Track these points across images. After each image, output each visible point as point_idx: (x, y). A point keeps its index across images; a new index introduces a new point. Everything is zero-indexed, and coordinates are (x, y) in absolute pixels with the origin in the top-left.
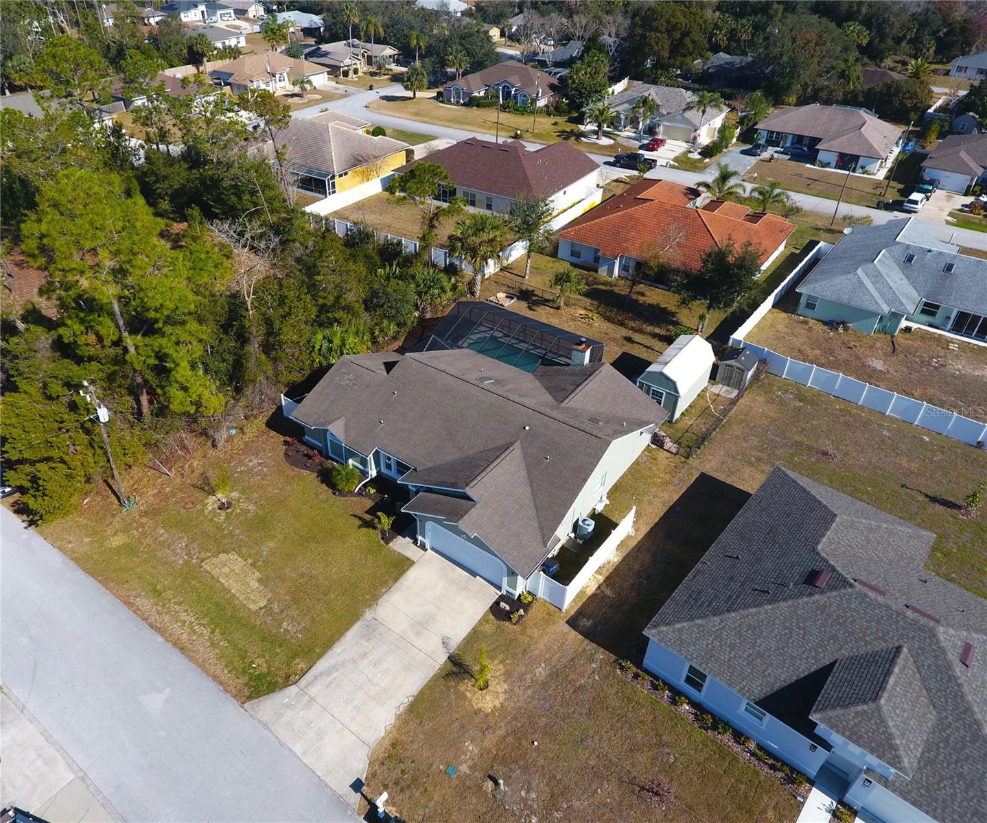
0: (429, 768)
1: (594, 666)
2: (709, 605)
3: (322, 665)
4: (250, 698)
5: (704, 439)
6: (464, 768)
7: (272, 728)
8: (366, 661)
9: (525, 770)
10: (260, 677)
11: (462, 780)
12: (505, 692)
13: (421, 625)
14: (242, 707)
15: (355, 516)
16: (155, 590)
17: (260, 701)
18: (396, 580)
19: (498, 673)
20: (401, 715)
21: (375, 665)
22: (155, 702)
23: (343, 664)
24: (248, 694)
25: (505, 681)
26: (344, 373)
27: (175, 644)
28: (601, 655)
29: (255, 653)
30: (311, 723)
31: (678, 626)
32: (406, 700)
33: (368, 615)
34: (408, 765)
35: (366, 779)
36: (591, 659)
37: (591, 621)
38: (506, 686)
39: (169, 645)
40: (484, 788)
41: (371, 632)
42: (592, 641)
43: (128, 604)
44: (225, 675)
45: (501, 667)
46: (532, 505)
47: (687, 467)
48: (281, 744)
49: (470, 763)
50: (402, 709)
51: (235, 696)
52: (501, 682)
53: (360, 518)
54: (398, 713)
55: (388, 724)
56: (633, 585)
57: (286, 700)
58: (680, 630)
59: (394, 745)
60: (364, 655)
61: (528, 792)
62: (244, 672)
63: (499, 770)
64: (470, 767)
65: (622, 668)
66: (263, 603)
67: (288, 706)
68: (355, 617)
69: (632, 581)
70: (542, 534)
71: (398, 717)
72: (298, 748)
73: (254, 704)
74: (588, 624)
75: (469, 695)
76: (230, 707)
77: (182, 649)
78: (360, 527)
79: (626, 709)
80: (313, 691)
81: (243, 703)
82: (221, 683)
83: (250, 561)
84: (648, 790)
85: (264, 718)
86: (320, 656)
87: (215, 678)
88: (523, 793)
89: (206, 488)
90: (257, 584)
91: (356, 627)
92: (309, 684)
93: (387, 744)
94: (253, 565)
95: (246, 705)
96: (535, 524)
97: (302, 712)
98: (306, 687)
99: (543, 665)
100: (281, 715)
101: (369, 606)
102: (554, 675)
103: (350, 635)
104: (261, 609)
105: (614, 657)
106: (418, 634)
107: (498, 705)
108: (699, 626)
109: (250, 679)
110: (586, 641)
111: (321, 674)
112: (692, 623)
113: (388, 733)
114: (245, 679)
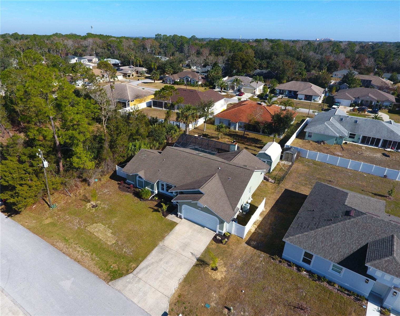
0: (197, 305)
1: (261, 259)
2: (308, 227)
3: (143, 265)
4: (111, 280)
5: (283, 178)
6: (213, 304)
7: (122, 292)
8: (162, 262)
9: (241, 303)
10: (115, 272)
11: (213, 309)
12: (225, 271)
13: (185, 246)
14: (108, 284)
15: (150, 208)
16: (65, 239)
17: (116, 281)
18: (171, 230)
19: (221, 264)
20: (181, 283)
21: (166, 263)
22: (67, 284)
23: (152, 264)
24: (110, 279)
25: (225, 267)
26: (143, 155)
27: (75, 260)
28: (263, 255)
29: (112, 262)
30: (141, 289)
31: (297, 236)
32: (182, 277)
33: (161, 244)
34: (187, 305)
35: (169, 311)
36: (259, 257)
38: (225, 269)
39: (73, 260)
40: (224, 312)
41: (163, 250)
42: (258, 249)
43: (53, 245)
44: (99, 272)
45: (222, 261)
46: (226, 196)
47: (279, 187)
48: (127, 299)
49: (215, 302)
50: (181, 281)
51: (104, 280)
52: (223, 267)
53: (152, 208)
54: (179, 282)
55: (176, 287)
56: (269, 228)
57: (128, 280)
58: (298, 237)
59: (179, 296)
60: (161, 260)
61: (244, 312)
62: (107, 270)
63: (229, 304)
64: (216, 304)
65: (273, 259)
66: (114, 242)
67: (129, 282)
68: (155, 245)
69: (269, 227)
70: (232, 206)
71: (180, 284)
72: (135, 300)
73: (113, 282)
74: (255, 243)
75: (210, 273)
76: (102, 285)
77: (78, 262)
78: (153, 211)
79: (279, 275)
80: (140, 275)
81: (108, 282)
82: (97, 275)
83: (107, 226)
84: (297, 308)
85: (119, 288)
86: (141, 261)
87: (94, 273)
88: (242, 313)
89: (86, 200)
90: (111, 235)
91: (156, 249)
92: (138, 273)
93: (176, 296)
94: (109, 227)
95: (110, 283)
96: (228, 202)
97: (136, 285)
98: (137, 274)
99: (239, 260)
100: (127, 286)
101: (161, 241)
102: (245, 264)
103: (154, 252)
104: (113, 244)
105: (268, 255)
106: (183, 250)
107: (223, 277)
108: (306, 235)
109: (111, 273)
110: (255, 250)
111: (143, 268)
112: (303, 234)
113: (176, 291)
114: (108, 273)
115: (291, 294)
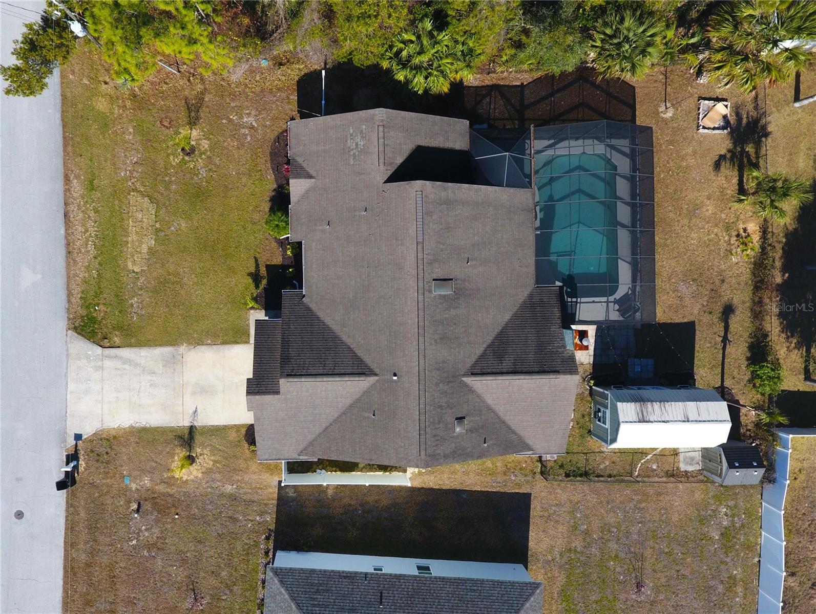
0: (120, 466)
1: (258, 518)
3: (125, 352)
4: (75, 329)
5: (586, 474)
6: (134, 486)
7: (70, 361)
8: (149, 377)
9: (157, 521)
10: (93, 320)
11: (127, 489)
12: (197, 477)
13: (204, 390)
14: (67, 331)
15: (256, 260)
16: (91, 182)
17: (77, 337)
18: (225, 343)
19: (205, 465)
20: (134, 428)
21: (151, 385)
23: (137, 365)
24: (77, 325)
25: (202, 473)
27: (68, 244)
28: (270, 519)
29: (105, 299)
30: (89, 380)
32: (145, 423)
33: (183, 349)
34: (112, 453)
35: (85, 439)
36: (261, 514)
37: (294, 495)
38: (200, 475)
39: (64, 242)
40: (131, 504)
41: (173, 362)
42: (278, 505)
43: (67, 179)
44: (76, 300)
45: (211, 463)
47: (529, 478)
48: (66, 375)
49: (139, 487)
50: (137, 425)
51: (69, 319)
52: (200, 471)
53: (257, 266)
54: (133, 425)
55: (123, 424)
56: (350, 505)
57: (90, 353)
59: (115, 437)
60: (153, 373)
61: (146, 530)
62: (88, 307)
63: (147, 506)
64: (137, 489)
65: (267, 538)
66: (137, 269)
67: (88, 358)
68: (172, 342)
69: (353, 503)
70: (306, 447)
71: (131, 427)
72: (71, 386)
73: (74, 335)
74: (291, 494)
75: (176, 458)
76: (61, 323)
77: (69, 252)
78: (250, 274)
79: (238, 556)
80: (108, 363)
81: (69, 329)
82: (69, 302)
83: (158, 225)
85: (71, 351)
86: (130, 345)
87: (69, 294)
88: (143, 527)
90: (145, 251)
91: (167, 350)
92: (108, 357)
93: (114, 433)
94: (158, 231)
95: (70, 332)
96: (310, 438)
97: (91, 369)
98: (106, 357)
99: (235, 487)
100: (80, 359)
101: (190, 344)
102: (233, 498)
103: (158, 351)
104: (134, 272)
105: (273, 527)
106: (194, 393)
107: (184, 479)
109: (87, 316)
110: (275, 502)
111: (121, 358)
113: (119, 429)
114: (84, 313)
115: (213, 581)
